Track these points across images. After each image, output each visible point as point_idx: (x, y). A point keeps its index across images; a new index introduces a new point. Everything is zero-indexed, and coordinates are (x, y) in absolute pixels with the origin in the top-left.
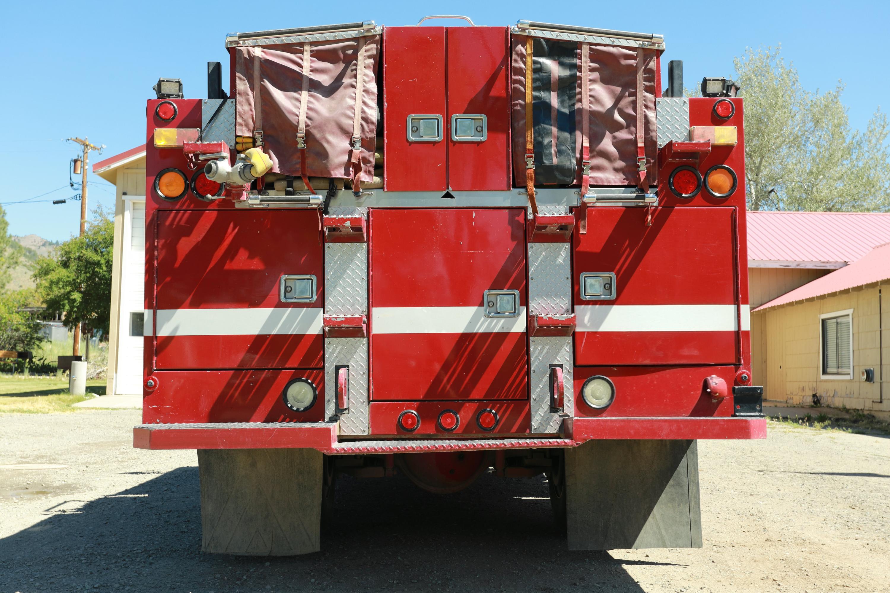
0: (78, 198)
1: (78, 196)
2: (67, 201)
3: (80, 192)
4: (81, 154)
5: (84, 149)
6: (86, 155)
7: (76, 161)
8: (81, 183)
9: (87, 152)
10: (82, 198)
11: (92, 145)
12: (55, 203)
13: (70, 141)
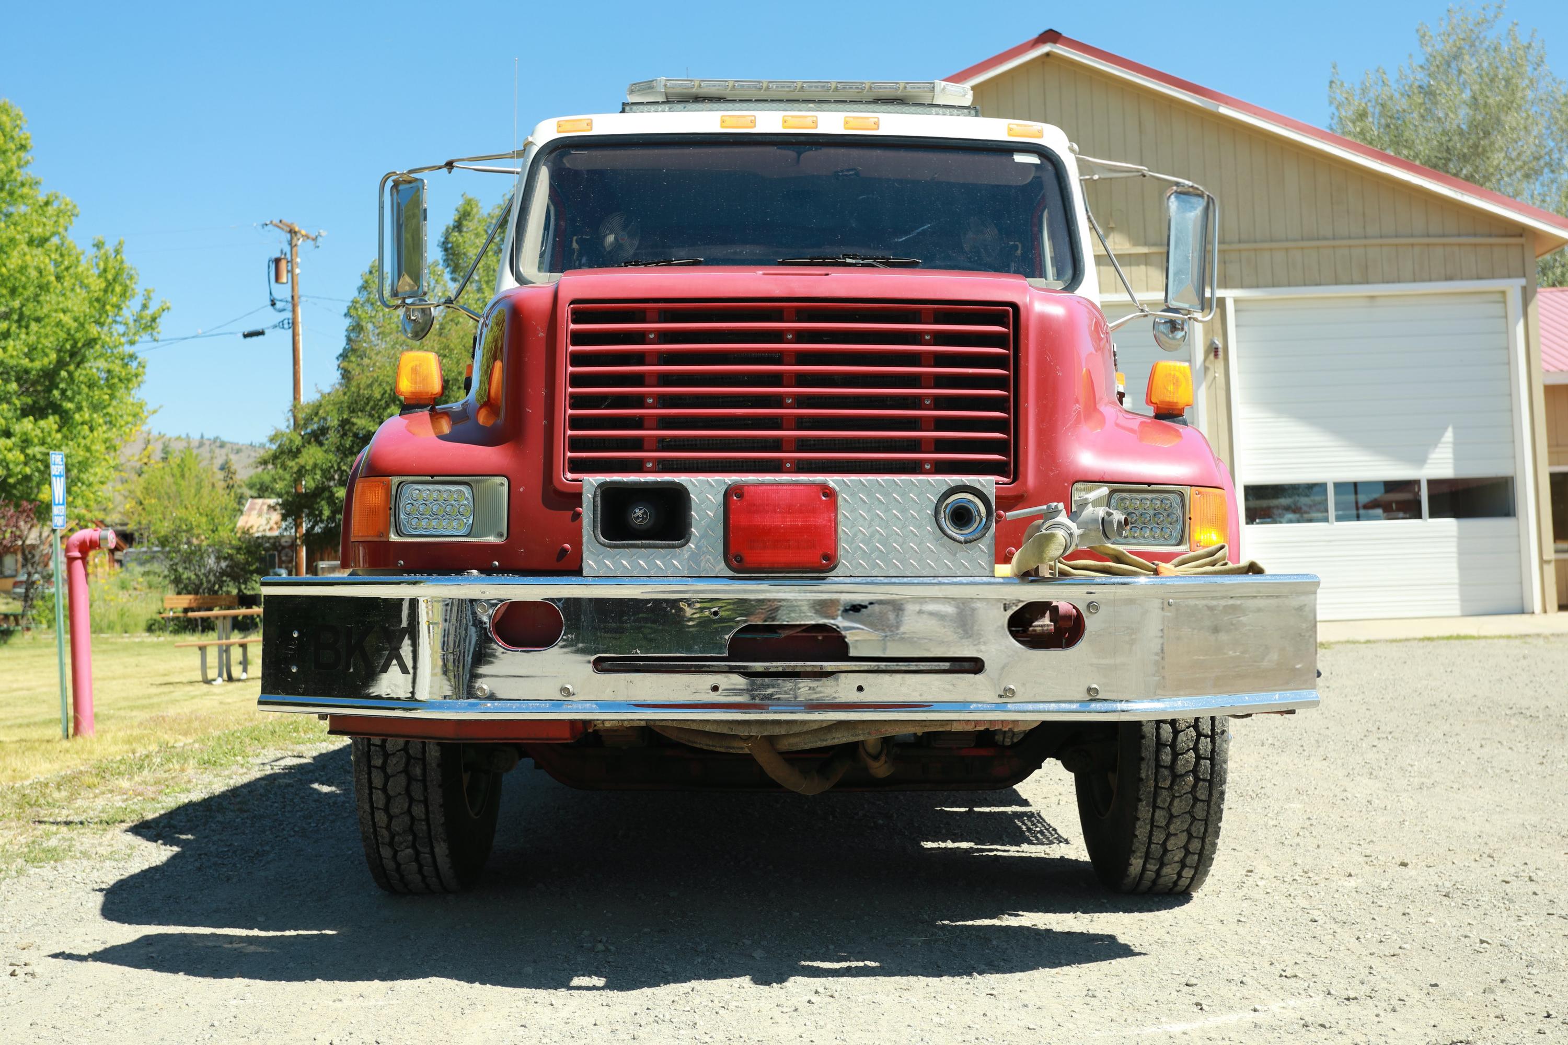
0: (286, 326)
1: (286, 322)
2: (266, 331)
3: (288, 315)
4: (287, 249)
5: (292, 239)
6: (294, 249)
7: (277, 261)
8: (290, 299)
9: (296, 245)
10: (294, 324)
11: (303, 232)
12: (246, 336)
13: (270, 227)
